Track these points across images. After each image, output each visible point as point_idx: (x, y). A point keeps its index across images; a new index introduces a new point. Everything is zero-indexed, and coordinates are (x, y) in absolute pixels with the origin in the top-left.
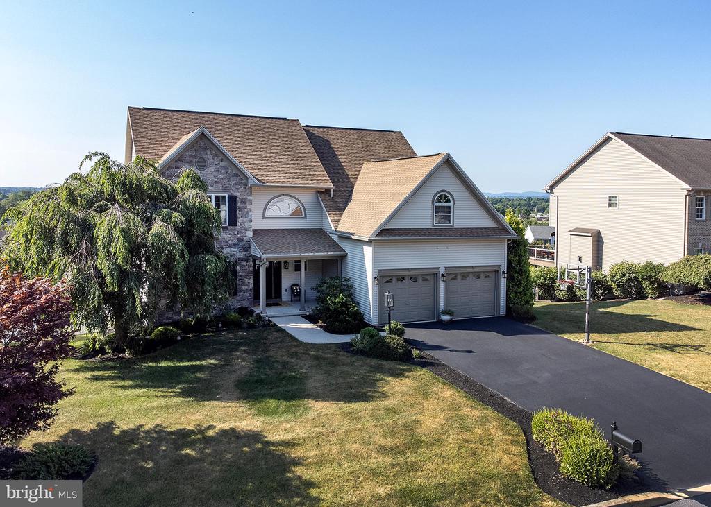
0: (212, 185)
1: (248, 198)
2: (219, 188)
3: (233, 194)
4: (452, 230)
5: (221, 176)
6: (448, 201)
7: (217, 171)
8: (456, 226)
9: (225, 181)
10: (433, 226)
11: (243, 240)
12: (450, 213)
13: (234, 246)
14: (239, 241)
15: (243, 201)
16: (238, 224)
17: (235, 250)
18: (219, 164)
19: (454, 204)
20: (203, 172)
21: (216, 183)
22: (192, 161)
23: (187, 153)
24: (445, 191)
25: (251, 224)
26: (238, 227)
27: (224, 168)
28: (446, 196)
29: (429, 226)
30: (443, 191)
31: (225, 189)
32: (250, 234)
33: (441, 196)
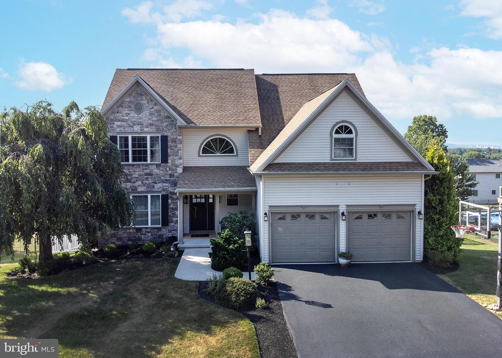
0: (147, 127)
1: (179, 137)
2: (153, 129)
3: (165, 134)
4: (354, 164)
5: (155, 119)
6: (350, 132)
7: (151, 114)
8: (359, 160)
9: (158, 123)
10: (332, 159)
11: (173, 175)
12: (352, 146)
13: (166, 181)
14: (170, 177)
15: (174, 141)
16: (170, 161)
17: (167, 184)
18: (153, 108)
19: (356, 135)
20: (139, 115)
21: (151, 125)
22: (130, 107)
23: (127, 100)
24: (346, 122)
25: (181, 161)
26: (169, 164)
27: (158, 111)
28: (347, 127)
29: (327, 159)
30: (343, 122)
31: (158, 131)
32: (180, 170)
33: (341, 127)
